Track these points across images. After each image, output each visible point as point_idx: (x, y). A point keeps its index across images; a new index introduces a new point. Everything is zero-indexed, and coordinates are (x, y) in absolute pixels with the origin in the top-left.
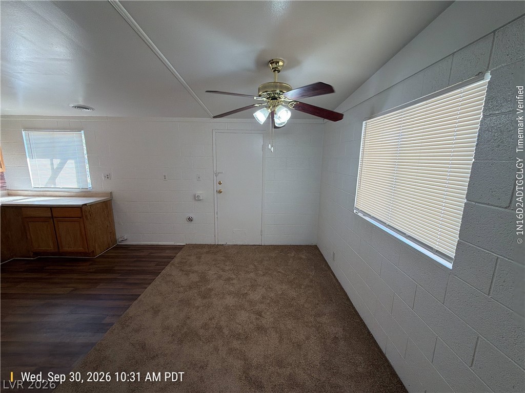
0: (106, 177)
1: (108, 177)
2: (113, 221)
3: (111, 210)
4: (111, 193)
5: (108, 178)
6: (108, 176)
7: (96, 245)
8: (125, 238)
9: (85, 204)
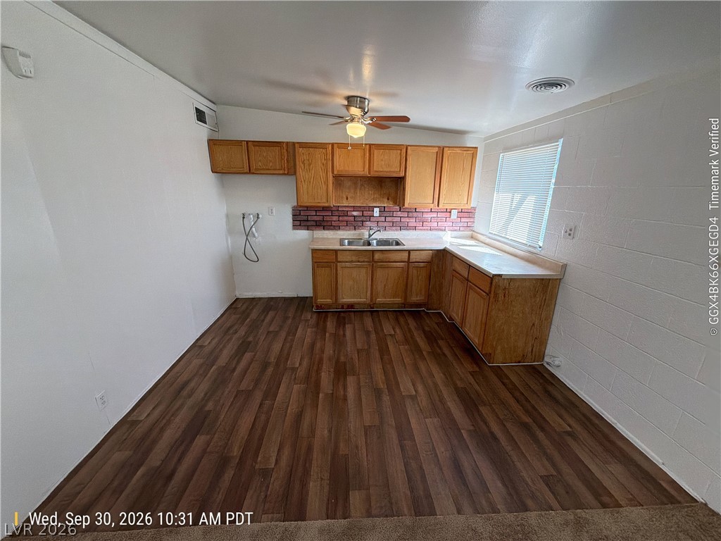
0: (569, 232)
1: (570, 233)
2: (549, 319)
3: (554, 297)
4: (564, 267)
5: (570, 235)
6: (571, 230)
7: (499, 348)
8: (557, 363)
9: (500, 276)
